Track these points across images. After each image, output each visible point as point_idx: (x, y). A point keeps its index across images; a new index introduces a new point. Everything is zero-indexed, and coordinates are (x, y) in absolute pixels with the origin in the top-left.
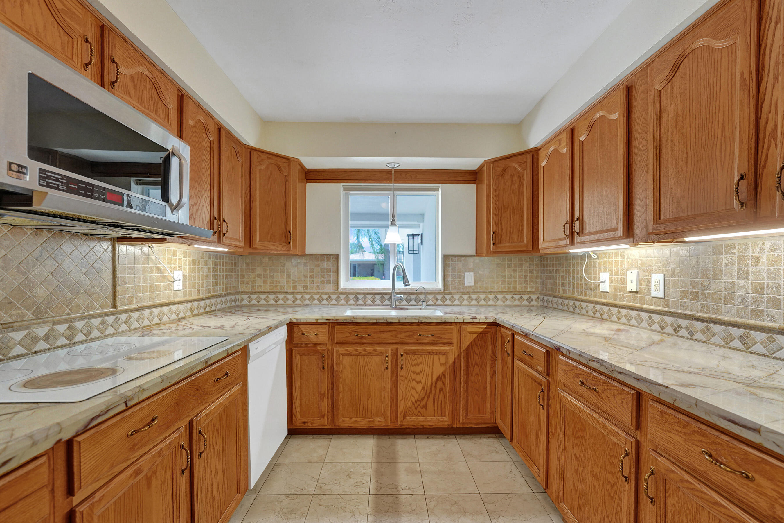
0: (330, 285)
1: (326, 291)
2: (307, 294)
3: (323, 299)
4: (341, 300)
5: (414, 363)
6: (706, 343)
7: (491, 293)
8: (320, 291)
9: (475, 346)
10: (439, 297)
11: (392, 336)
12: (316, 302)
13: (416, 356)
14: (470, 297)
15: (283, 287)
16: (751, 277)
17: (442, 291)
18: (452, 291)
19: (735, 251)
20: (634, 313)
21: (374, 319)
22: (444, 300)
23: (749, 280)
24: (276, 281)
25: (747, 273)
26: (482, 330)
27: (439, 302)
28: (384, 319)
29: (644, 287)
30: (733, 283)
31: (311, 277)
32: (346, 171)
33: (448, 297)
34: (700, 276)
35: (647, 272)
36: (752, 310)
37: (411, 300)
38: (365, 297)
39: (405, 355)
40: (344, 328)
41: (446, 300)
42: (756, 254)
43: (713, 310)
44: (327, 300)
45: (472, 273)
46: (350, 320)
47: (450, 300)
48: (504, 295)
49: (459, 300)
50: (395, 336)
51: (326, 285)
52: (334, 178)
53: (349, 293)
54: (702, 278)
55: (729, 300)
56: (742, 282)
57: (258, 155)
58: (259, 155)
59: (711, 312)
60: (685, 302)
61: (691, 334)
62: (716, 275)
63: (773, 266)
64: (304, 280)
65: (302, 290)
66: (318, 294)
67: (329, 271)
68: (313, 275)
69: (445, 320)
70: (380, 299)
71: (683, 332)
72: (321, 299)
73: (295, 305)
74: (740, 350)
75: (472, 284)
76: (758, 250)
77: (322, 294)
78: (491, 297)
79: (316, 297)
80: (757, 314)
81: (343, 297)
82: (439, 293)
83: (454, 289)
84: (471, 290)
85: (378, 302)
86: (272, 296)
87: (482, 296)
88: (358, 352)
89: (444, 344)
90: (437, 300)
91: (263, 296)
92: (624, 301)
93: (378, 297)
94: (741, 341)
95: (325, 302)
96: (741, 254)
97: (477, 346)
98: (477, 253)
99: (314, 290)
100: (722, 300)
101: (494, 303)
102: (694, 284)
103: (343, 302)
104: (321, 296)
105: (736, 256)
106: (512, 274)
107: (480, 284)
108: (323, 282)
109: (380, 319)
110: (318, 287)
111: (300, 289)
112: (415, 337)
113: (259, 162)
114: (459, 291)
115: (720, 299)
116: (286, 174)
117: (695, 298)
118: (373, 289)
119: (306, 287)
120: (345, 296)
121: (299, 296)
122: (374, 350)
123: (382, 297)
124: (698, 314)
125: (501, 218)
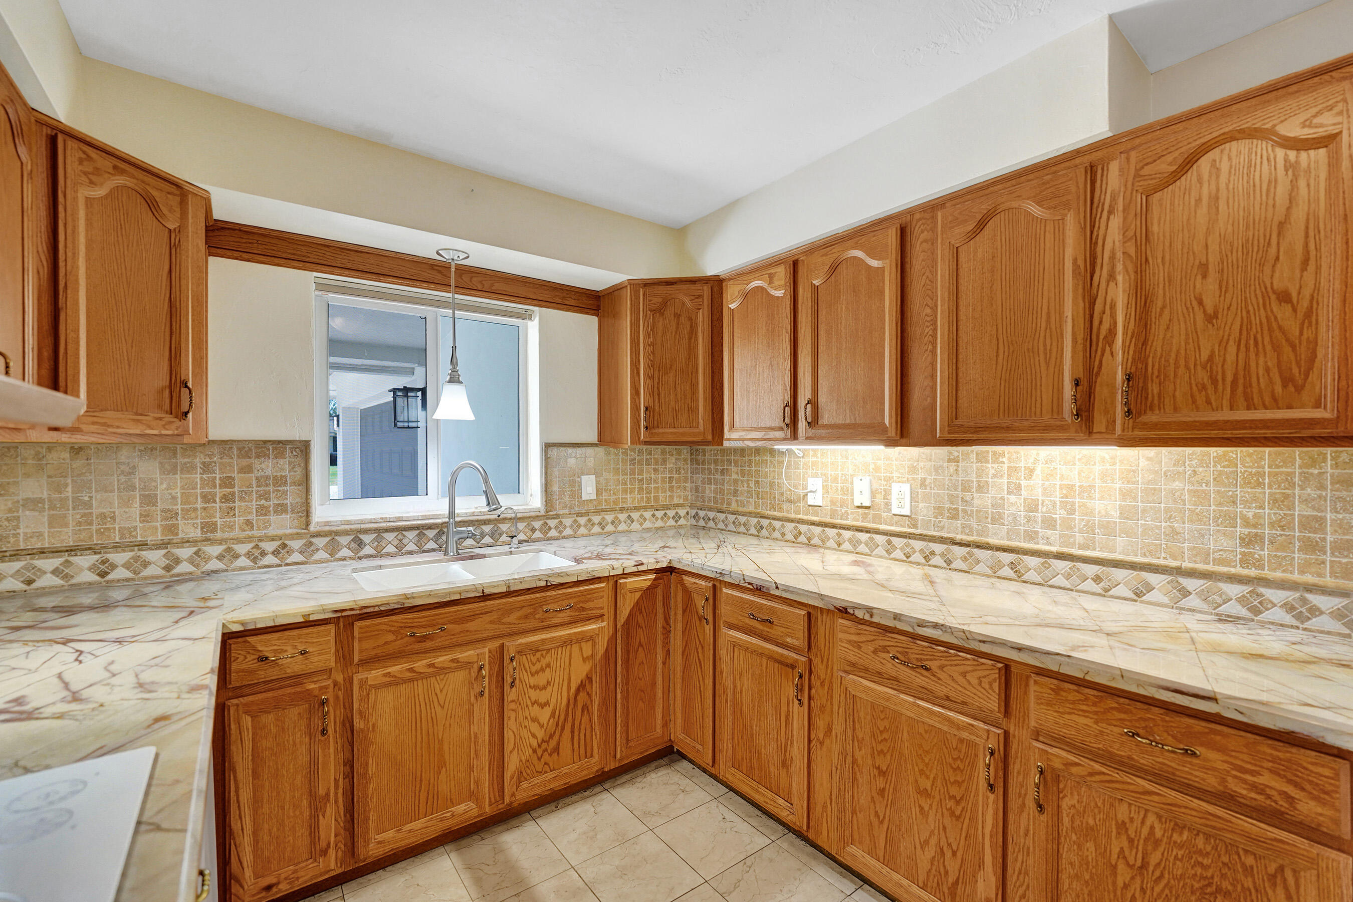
0: (284, 516)
1: (271, 532)
2: (212, 544)
3: (263, 554)
4: (318, 550)
5: (534, 669)
6: (968, 572)
7: (622, 510)
8: (256, 533)
9: (638, 613)
10: (537, 524)
11: (491, 622)
12: (243, 561)
13: (538, 654)
14: (590, 520)
15: (131, 530)
16: (1023, 492)
17: (543, 513)
18: (561, 512)
19: (1004, 460)
20: (864, 537)
21: (455, 593)
22: (546, 529)
23: (1021, 495)
24: (103, 516)
25: (1019, 487)
26: (649, 583)
27: (538, 534)
28: (476, 590)
29: (879, 499)
30: (1002, 499)
31: (226, 499)
32: (328, 246)
33: (552, 523)
34: (960, 488)
35: (885, 480)
36: (1025, 531)
37: (483, 536)
38: (379, 539)
39: (518, 656)
40: (380, 624)
41: (550, 529)
42: (1030, 465)
43: (977, 531)
44: (276, 553)
45: (593, 477)
46: (398, 603)
47: (556, 528)
48: (642, 512)
49: (571, 526)
50: (499, 621)
51: (273, 518)
52: (296, 257)
53: (337, 533)
54: (963, 490)
55: (997, 519)
56: (1013, 498)
57: (84, 152)
58: (88, 156)
59: (975, 533)
60: (940, 522)
61: (949, 562)
62: (981, 488)
63: (1048, 480)
64: (205, 509)
65: (197, 534)
66: (250, 542)
67: (280, 481)
68: (233, 494)
69: (593, 574)
70: (416, 538)
71: (937, 560)
72: (257, 553)
73: (172, 576)
74: (1010, 580)
75: (594, 497)
76: (1032, 460)
77: (261, 540)
78: (623, 516)
79: (242, 549)
80: (1031, 536)
81: (320, 542)
82: (537, 518)
83: (564, 508)
84: (591, 507)
85: (411, 547)
86: (85, 561)
87: (609, 517)
88: (415, 672)
89: (589, 619)
90: (533, 530)
91: (49, 564)
92: (847, 519)
93: (411, 535)
94: (1012, 569)
95: (270, 559)
96: (1012, 465)
97: (641, 612)
98: (600, 440)
99: (237, 533)
100: (989, 519)
101: (627, 528)
102: (952, 499)
103: (322, 555)
104: (257, 547)
105: (1006, 466)
106: (653, 476)
107: (605, 496)
108: (263, 511)
109: (467, 591)
110: (249, 523)
111: (191, 532)
112: (537, 616)
113: (86, 173)
114: (573, 511)
115: (987, 518)
116: (172, 227)
117: (954, 516)
118: (399, 519)
119: (209, 527)
120: (328, 539)
121: (185, 553)
122: (453, 661)
123: (421, 535)
124: (959, 537)
125: (658, 383)
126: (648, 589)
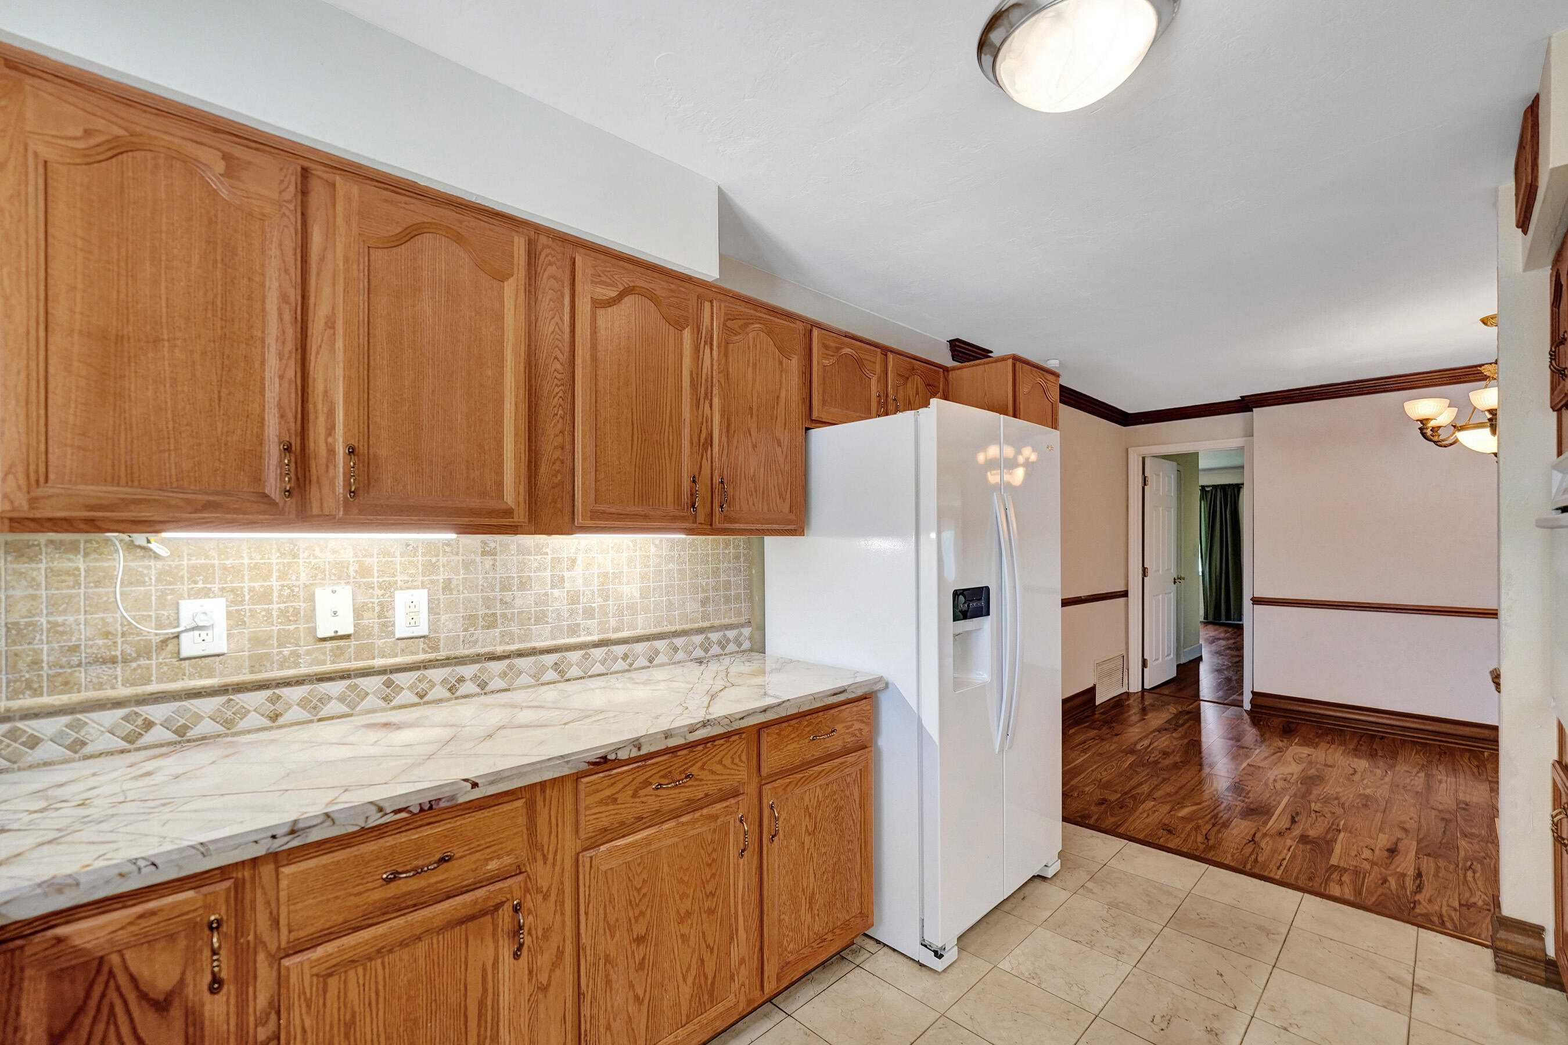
6: (509, 690)
16: (566, 585)
19: (547, 550)
20: (336, 688)
23: (564, 588)
25: (562, 579)
29: (370, 620)
30: (546, 594)
34: (498, 587)
35: (380, 588)
36: (568, 626)
42: (572, 555)
43: (519, 637)
54: (501, 590)
55: (540, 618)
56: (556, 592)
59: (516, 640)
60: (472, 635)
61: (483, 685)
62: (523, 585)
63: (588, 570)
71: (467, 688)
74: (554, 683)
76: (573, 550)
80: (573, 630)
92: (297, 665)
94: (556, 670)
96: (555, 556)
100: (532, 621)
102: (488, 602)
105: (549, 557)
115: (530, 619)
117: (491, 622)
124: (499, 649)
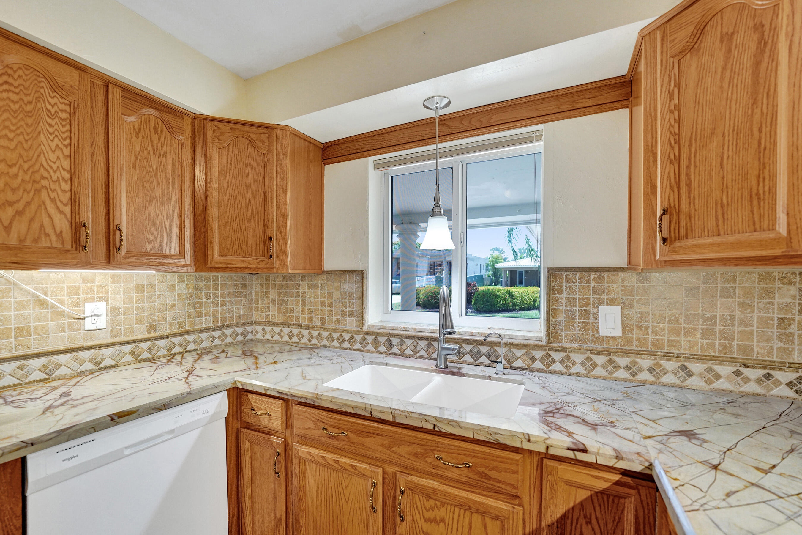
0: (352, 319)
1: (347, 327)
2: (324, 330)
3: (344, 340)
4: (368, 343)
5: (428, 515)
7: (668, 356)
8: (340, 327)
9: (582, 521)
10: (538, 354)
11: (383, 445)
12: (336, 343)
13: (432, 502)
14: (611, 361)
15: (297, 318)
17: (544, 343)
18: (567, 345)
21: (349, 406)
22: (548, 361)
24: (290, 309)
26: (604, 485)
27: (538, 364)
28: (365, 409)
31: (330, 305)
32: (374, 136)
33: (557, 356)
37: (479, 355)
38: (402, 343)
39: (409, 492)
40: (306, 412)
41: (554, 361)
44: (349, 341)
45: (617, 310)
47: (562, 361)
48: (709, 364)
49: (582, 364)
50: (390, 448)
51: (348, 319)
52: (358, 151)
53: (379, 334)
57: (216, 126)
58: (218, 127)
64: (322, 310)
65: (318, 323)
66: (338, 332)
67: (350, 296)
68: (332, 302)
69: (497, 437)
70: (426, 347)
72: (341, 339)
73: (311, 345)
75: (618, 332)
77: (343, 332)
78: (671, 365)
79: (336, 335)
81: (370, 338)
82: (536, 347)
83: (571, 341)
84: (613, 346)
85: (422, 353)
86: (286, 330)
87: (645, 363)
88: (326, 461)
89: (496, 492)
90: (533, 359)
91: (277, 329)
93: (423, 343)
95: (346, 345)
97: (589, 522)
98: (631, 263)
99: (333, 326)
101: (677, 382)
103: (370, 347)
104: (341, 335)
106: (738, 314)
107: (636, 334)
108: (343, 314)
109: (358, 408)
110: (338, 320)
111: (317, 322)
112: (429, 460)
113: (216, 137)
114: (584, 346)
116: (264, 152)
118: (415, 330)
119: (323, 321)
120: (373, 337)
121: (315, 333)
122: (352, 466)
123: (430, 345)
125: (688, 167)
126: (602, 492)
